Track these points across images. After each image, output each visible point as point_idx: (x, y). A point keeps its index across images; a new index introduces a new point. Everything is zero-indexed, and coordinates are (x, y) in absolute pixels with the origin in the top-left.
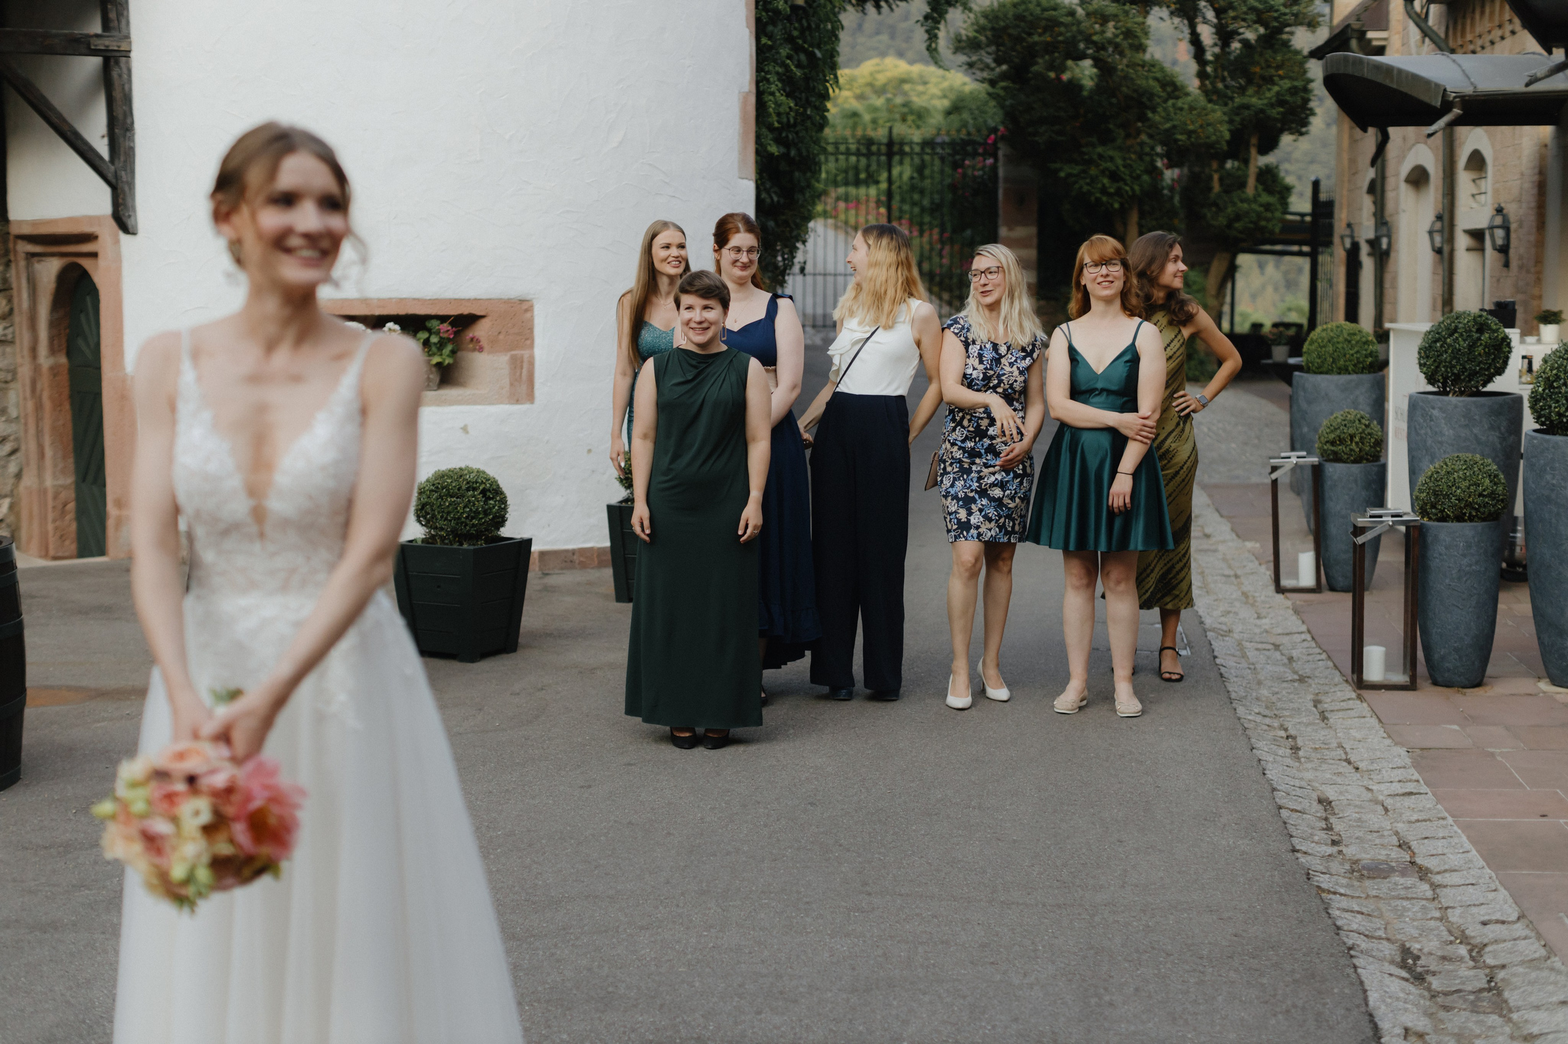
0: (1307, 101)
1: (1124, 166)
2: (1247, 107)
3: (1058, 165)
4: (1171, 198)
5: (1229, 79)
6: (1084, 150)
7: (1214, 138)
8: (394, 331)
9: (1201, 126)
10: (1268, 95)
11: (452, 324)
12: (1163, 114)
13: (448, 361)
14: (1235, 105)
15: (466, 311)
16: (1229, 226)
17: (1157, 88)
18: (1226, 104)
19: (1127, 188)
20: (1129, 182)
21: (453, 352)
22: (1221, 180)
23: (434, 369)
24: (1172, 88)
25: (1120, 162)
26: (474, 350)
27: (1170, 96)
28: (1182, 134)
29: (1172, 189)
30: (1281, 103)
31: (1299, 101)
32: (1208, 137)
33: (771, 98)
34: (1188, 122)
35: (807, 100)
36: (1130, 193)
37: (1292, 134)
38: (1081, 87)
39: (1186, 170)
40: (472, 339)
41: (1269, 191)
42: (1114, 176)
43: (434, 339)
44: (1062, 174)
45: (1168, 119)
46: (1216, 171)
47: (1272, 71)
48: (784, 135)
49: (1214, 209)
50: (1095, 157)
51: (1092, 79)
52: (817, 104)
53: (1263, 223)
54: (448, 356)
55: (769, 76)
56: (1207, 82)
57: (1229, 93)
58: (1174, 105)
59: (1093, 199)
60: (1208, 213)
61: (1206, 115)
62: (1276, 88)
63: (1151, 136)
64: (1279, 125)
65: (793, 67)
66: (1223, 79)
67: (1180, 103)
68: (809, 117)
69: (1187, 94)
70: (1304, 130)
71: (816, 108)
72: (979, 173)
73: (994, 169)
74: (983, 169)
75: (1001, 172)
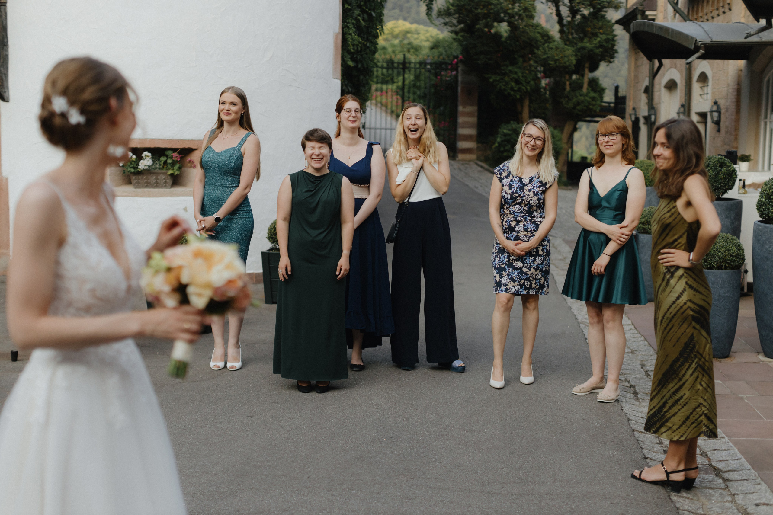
0: (614, 45)
1: (523, 77)
2: (584, 48)
3: (489, 76)
4: (546, 93)
5: (574, 34)
6: (502, 68)
7: (568, 63)
8: (148, 156)
9: (562, 57)
10: (595, 42)
11: (179, 153)
12: (543, 51)
13: (177, 173)
14: (578, 47)
15: (187, 146)
16: (574, 108)
17: (539, 38)
18: (573, 47)
19: (524, 88)
20: (524, 85)
21: (180, 168)
22: (570, 84)
23: (169, 177)
24: (547, 37)
25: (520, 74)
26: (191, 167)
27: (546, 42)
28: (552, 61)
29: (545, 89)
30: (601, 46)
31: (610, 46)
32: (565, 63)
33: (350, 36)
34: (555, 55)
35: (367, 38)
36: (525, 90)
37: (606, 62)
38: (501, 36)
39: (552, 79)
40: (190, 161)
41: (594, 90)
42: (517, 82)
43: (169, 161)
44: (491, 80)
45: (545, 53)
46: (568, 80)
47: (597, 30)
48: (355, 56)
49: (566, 99)
50: (508, 72)
51: (506, 32)
52: (373, 40)
53: (591, 107)
54: (177, 170)
55: (348, 25)
56: (564, 35)
57: (575, 41)
58: (548, 46)
59: (506, 93)
60: (564, 101)
61: (564, 51)
62: (599, 39)
63: (536, 62)
64: (599, 58)
65: (361, 21)
66: (572, 34)
67: (551, 45)
68: (368, 47)
69: (554, 41)
70: (612, 60)
71: (372, 42)
72: (448, 79)
73: (456, 76)
74: (450, 76)
75: (460, 78)
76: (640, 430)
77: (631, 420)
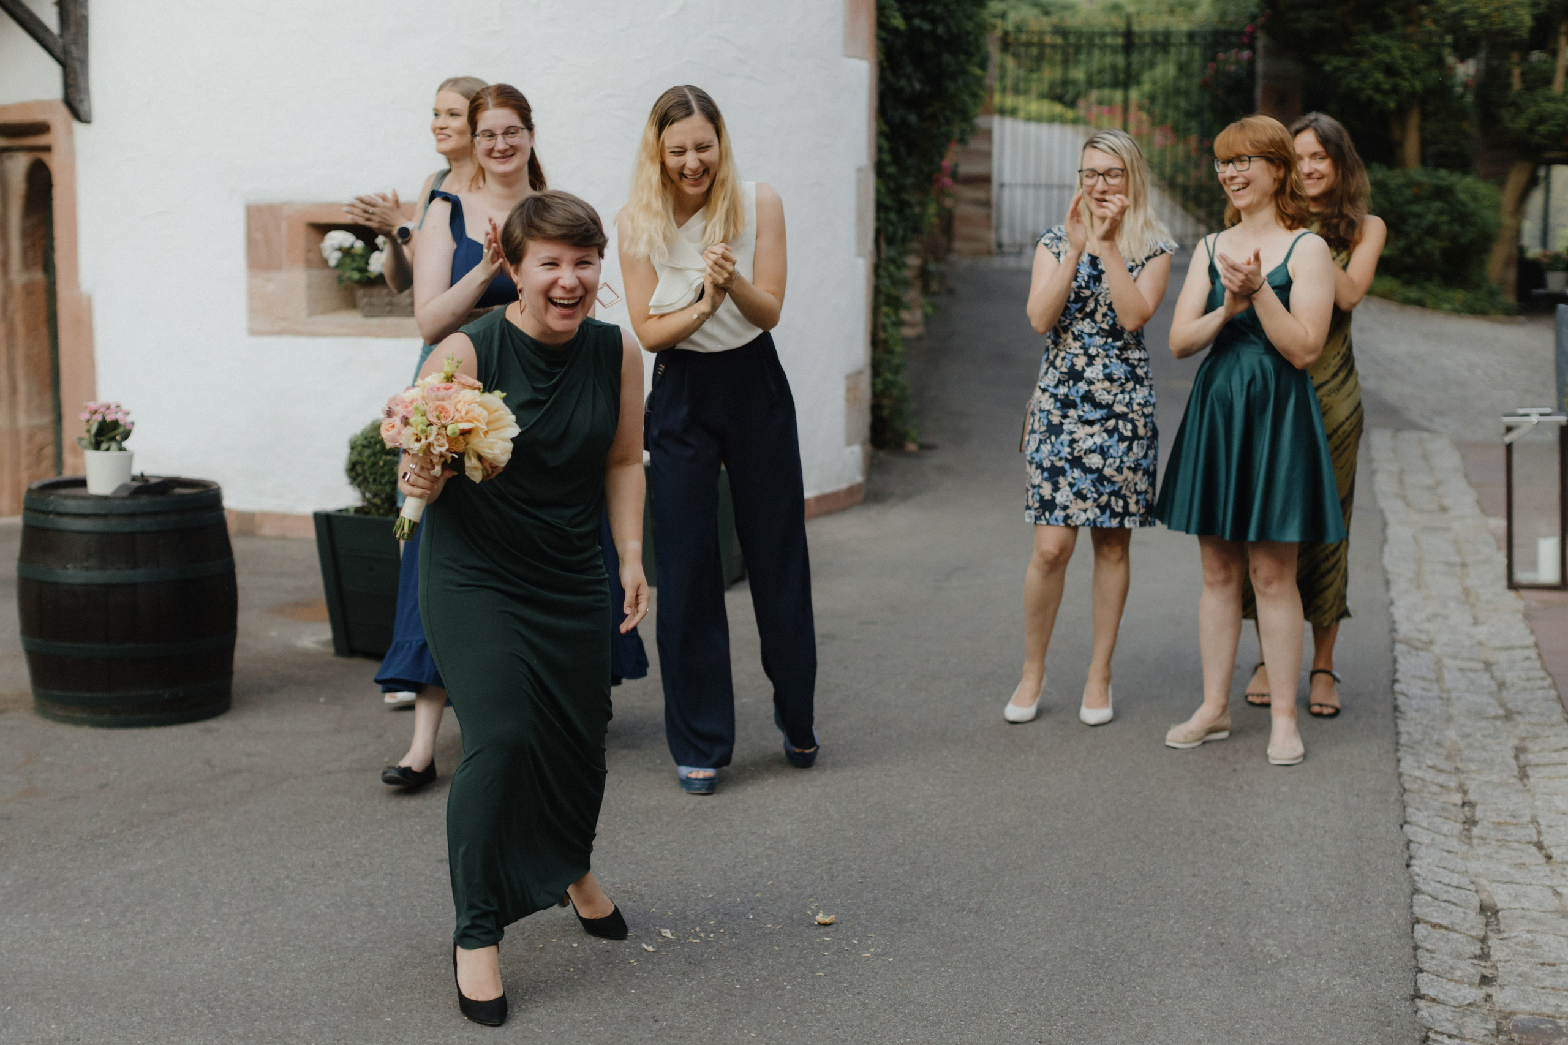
1: (1405, 58)
3: (1322, 57)
4: (1462, 96)
6: (1355, 38)
7: (1511, 24)
9: (1497, 10)
16: (1531, 130)
19: (1405, 84)
20: (1408, 76)
22: (1523, 74)
25: (1397, 53)
28: (1473, 18)
29: (1465, 85)
32: (1504, 23)
36: (1410, 90)
39: (1482, 64)
42: (1390, 70)
44: (1328, 68)
45: (1456, 1)
46: (1518, 64)
49: (1513, 110)
50: (1367, 47)
60: (1506, 114)
63: (1437, 23)
72: (1233, 68)
73: (1251, 63)
74: (1238, 62)
75: (1260, 66)
76: (1434, 921)
77: (1423, 893)
